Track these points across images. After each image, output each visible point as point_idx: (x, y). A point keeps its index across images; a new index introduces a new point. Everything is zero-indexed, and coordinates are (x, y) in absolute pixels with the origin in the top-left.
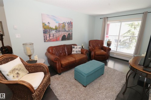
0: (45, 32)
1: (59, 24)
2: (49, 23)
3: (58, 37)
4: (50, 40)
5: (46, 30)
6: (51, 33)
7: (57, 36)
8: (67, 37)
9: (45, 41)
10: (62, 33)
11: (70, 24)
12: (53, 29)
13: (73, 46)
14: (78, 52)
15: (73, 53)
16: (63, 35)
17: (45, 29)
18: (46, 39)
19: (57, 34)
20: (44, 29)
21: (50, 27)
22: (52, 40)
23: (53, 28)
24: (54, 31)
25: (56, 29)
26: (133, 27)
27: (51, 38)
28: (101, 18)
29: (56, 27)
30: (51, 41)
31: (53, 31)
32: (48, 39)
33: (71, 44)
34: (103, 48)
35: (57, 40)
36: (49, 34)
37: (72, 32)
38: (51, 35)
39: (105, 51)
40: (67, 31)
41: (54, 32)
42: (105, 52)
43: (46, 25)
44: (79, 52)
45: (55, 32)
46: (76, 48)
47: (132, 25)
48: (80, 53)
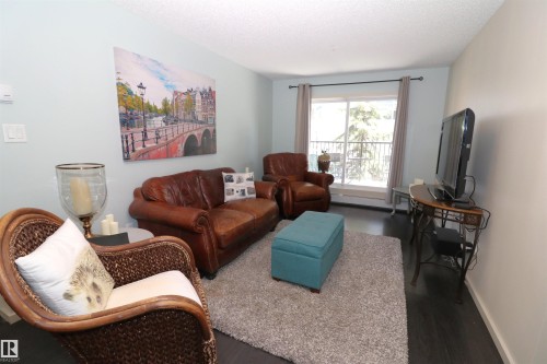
0: (127, 121)
1: (176, 93)
2: (141, 86)
3: (173, 140)
4: (146, 155)
5: (132, 113)
6: (148, 127)
7: (170, 138)
8: (199, 144)
9: (127, 159)
10: (185, 129)
11: (209, 96)
12: (157, 113)
13: (224, 174)
14: (247, 195)
15: (228, 198)
16: (189, 134)
17: (127, 108)
18: (131, 148)
19: (169, 132)
20: (123, 110)
21: (145, 102)
22: (154, 153)
23: (155, 107)
24: (160, 118)
25: (166, 111)
26: (360, 116)
27: (148, 146)
28: (290, 87)
29: (165, 103)
30: (149, 158)
31: (155, 119)
32: (139, 148)
33: (217, 167)
34: (309, 177)
35: (168, 153)
36: (142, 129)
37: (214, 124)
38: (150, 135)
39: (320, 186)
40: (201, 123)
41: (158, 122)
42: (321, 189)
43: (131, 93)
44: (249, 193)
45: (164, 124)
46: (240, 181)
47: (357, 113)
48: (254, 196)
